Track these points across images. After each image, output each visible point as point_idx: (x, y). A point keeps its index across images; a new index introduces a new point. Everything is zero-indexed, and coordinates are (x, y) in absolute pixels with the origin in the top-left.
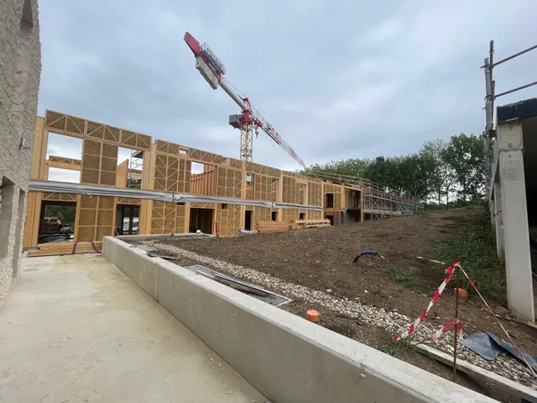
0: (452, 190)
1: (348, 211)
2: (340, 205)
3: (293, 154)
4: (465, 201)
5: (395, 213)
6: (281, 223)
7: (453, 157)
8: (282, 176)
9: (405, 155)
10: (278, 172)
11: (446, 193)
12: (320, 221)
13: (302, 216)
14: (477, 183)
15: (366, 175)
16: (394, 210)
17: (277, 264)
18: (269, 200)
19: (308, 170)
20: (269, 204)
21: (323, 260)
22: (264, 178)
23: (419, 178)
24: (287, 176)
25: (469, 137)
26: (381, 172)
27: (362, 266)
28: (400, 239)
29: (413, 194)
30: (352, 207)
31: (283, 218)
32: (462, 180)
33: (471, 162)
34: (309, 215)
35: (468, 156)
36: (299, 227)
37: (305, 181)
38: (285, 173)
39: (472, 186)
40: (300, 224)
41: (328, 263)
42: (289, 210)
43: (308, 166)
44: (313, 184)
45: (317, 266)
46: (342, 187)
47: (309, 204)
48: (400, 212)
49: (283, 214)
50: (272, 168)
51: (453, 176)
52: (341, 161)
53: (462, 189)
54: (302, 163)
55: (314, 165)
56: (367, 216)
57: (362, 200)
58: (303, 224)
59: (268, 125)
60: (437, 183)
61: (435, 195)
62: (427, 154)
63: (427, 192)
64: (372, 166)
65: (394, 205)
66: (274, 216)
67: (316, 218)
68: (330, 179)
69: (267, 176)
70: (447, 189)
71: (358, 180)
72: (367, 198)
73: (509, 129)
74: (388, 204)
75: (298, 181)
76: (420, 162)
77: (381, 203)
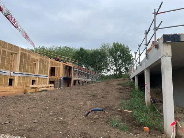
0: (112, 69)
1: (64, 79)
2: (59, 74)
3: (26, 36)
4: (117, 75)
5: (88, 80)
6: (17, 88)
7: (113, 53)
8: (20, 52)
9: (93, 49)
10: (17, 48)
11: (110, 70)
12: (46, 86)
13: (33, 82)
14: (121, 66)
15: (74, 57)
16: (88, 78)
17: (29, 126)
18: (7, 69)
19: (37, 49)
20: (7, 73)
21: (65, 117)
22: (4, 52)
23: (99, 62)
24: (24, 52)
25: (120, 44)
26: (82, 56)
27: (92, 119)
28: (103, 97)
29: (96, 70)
30: (66, 76)
31: (19, 83)
32: (116, 64)
33: (120, 56)
34: (39, 81)
35: (119, 53)
36: (32, 90)
37: (37, 57)
38: (23, 49)
39: (119, 68)
40: (33, 88)
41: (69, 119)
42: (24, 77)
43: (37, 47)
44: (43, 60)
45: (62, 123)
46: (61, 63)
47: (39, 73)
48: (90, 80)
49: (19, 80)
50: (11, 45)
51: (113, 62)
52: (59, 46)
53: (116, 69)
54: (33, 44)
55: (41, 47)
56: (75, 82)
57: (73, 72)
58: (35, 88)
59: (7, 11)
60: (106, 65)
61: (105, 71)
62: (103, 50)
63: (102, 69)
64: (77, 53)
65: (88, 75)
66: (11, 82)
67: (44, 83)
68: (54, 58)
69: (7, 50)
70: (110, 68)
71: (69, 59)
72: (75, 71)
73: (166, 46)
74: (86, 75)
75: (33, 56)
76: (100, 53)
77: (82, 74)
